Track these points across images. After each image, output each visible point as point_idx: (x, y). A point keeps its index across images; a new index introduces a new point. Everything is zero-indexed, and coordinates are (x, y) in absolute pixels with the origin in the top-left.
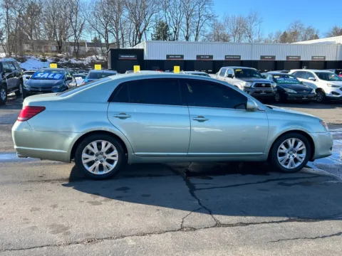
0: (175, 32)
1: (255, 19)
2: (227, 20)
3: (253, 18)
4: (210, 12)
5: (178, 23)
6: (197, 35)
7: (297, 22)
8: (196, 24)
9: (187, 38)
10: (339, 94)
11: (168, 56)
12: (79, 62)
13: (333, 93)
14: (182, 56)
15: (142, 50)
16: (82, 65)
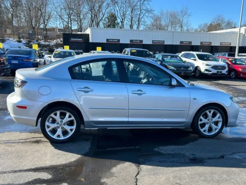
0: (122, 22)
1: (186, 14)
2: (162, 13)
3: (184, 13)
4: (149, 7)
5: (124, 15)
6: (139, 24)
7: (219, 17)
8: (138, 16)
9: (131, 26)
10: (210, 71)
11: (107, 40)
12: (47, 43)
13: (206, 70)
14: (119, 40)
15: (88, 35)
16: (48, 45)
